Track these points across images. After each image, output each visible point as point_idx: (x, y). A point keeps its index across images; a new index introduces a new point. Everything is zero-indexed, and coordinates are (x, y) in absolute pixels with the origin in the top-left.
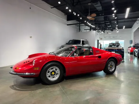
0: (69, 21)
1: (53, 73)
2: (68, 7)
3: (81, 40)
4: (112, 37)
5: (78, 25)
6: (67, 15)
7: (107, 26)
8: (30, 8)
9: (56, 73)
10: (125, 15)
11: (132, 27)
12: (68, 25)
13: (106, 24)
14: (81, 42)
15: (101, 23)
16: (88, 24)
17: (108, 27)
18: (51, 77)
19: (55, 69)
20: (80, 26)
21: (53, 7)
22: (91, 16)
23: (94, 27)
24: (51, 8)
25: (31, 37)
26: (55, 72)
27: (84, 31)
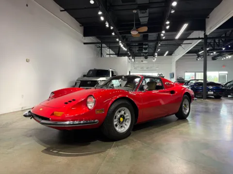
0: (87, 38)
1: (122, 119)
2: (102, 12)
3: (110, 70)
4: (145, 69)
5: (98, 45)
6: (83, 27)
7: (142, 50)
8: (27, 6)
9: (126, 118)
10: (176, 35)
11: (173, 54)
12: (85, 43)
13: (142, 48)
14: (111, 72)
15: (133, 45)
16: (120, 44)
17: (144, 51)
18: (118, 126)
19: (123, 112)
20: (101, 47)
21: (63, 9)
22: (138, 31)
23: (126, 50)
24: (61, 11)
25: (27, 61)
26: (124, 118)
27: (108, 56)
